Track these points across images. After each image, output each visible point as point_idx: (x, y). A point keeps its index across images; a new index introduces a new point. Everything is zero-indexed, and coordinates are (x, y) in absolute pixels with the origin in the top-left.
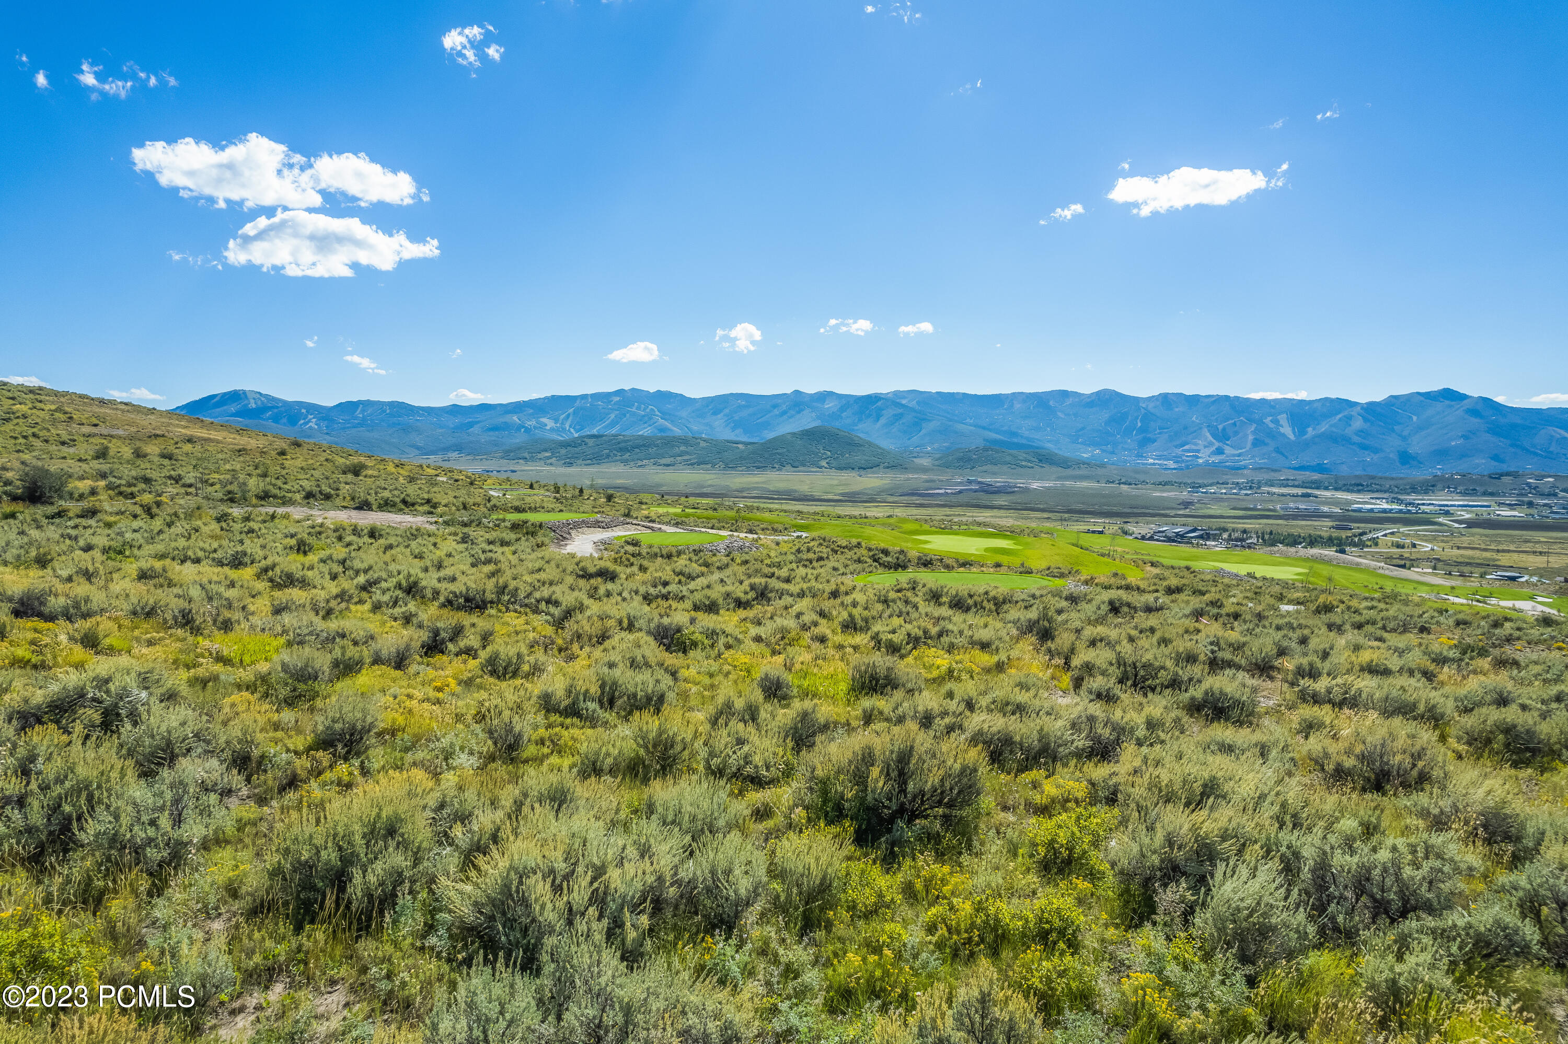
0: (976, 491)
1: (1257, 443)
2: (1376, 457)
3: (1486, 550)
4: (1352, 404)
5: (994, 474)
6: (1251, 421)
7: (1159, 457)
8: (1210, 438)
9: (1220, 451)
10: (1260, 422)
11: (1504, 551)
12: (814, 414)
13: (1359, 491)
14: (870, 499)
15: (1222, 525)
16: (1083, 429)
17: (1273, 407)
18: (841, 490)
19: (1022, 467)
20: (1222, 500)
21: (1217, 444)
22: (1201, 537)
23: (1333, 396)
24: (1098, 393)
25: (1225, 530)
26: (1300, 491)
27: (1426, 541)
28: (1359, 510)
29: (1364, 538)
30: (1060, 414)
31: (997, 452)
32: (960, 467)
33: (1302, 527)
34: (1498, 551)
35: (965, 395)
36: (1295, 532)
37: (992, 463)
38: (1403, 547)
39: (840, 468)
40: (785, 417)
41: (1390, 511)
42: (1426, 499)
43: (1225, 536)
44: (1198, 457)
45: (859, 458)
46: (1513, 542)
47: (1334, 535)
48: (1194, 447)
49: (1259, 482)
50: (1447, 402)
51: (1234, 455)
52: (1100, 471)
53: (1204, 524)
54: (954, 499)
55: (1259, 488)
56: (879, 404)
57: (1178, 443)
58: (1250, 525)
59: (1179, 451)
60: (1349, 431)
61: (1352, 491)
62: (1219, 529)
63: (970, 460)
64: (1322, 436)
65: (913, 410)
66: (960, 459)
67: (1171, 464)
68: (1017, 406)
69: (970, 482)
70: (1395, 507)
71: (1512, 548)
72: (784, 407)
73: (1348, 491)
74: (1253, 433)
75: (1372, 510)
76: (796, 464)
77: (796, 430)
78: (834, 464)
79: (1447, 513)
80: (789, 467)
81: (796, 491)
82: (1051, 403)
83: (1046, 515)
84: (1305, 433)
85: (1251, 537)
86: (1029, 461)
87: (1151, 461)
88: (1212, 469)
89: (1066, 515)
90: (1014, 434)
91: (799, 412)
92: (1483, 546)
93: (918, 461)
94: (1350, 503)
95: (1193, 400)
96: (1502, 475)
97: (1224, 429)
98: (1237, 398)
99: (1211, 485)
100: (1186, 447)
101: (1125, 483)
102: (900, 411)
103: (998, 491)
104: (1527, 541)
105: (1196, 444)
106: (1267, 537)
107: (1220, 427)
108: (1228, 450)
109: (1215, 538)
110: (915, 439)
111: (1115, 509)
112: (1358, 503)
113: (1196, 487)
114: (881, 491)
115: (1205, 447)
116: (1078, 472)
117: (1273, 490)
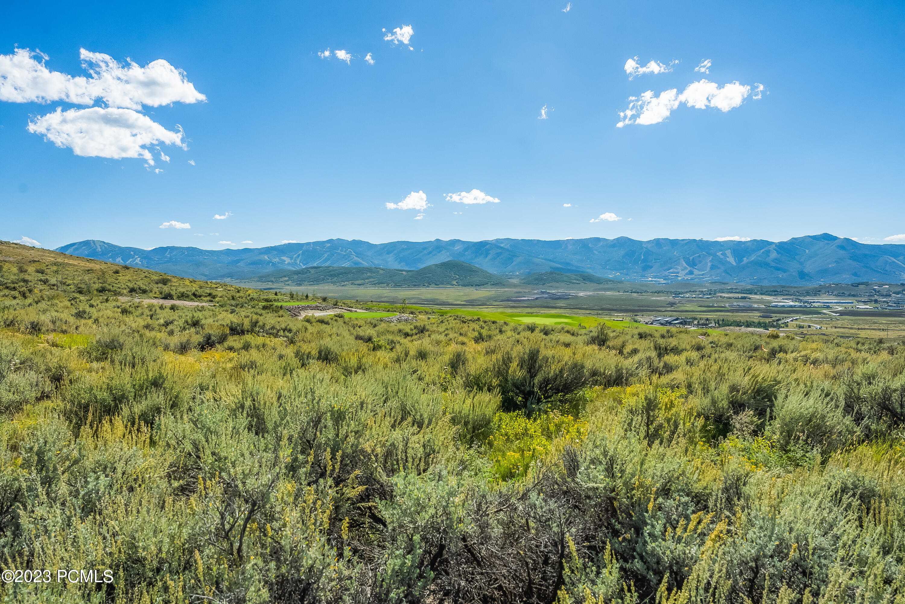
0: (546, 298)
1: (713, 267)
2: (785, 275)
3: (851, 328)
5: (557, 288)
6: (709, 254)
7: (655, 277)
8: (685, 265)
9: (691, 273)
10: (715, 255)
11: (862, 329)
12: (448, 253)
13: (775, 295)
14: (483, 303)
15: (694, 316)
16: (609, 260)
17: (723, 246)
18: (465, 298)
19: (573, 283)
20: (693, 301)
21: (689, 269)
22: (681, 323)
23: (759, 239)
24: (618, 239)
25: (695, 319)
26: (740, 295)
27: (816, 324)
28: (776, 306)
29: (780, 322)
30: (595, 252)
31: (558, 275)
32: (537, 284)
33: (742, 316)
34: (859, 329)
35: (539, 241)
36: (738, 319)
37: (555, 281)
38: (803, 327)
39: (464, 285)
40: (431, 255)
41: (795, 306)
42: (816, 299)
43: (696, 322)
44: (678, 276)
45: (476, 279)
46: (867, 324)
47: (761, 321)
48: (675, 270)
49: (715, 291)
50: (826, 241)
51: (699, 275)
52: (619, 285)
53: (683, 316)
54: (533, 303)
55: (715, 294)
56: (487, 246)
57: (666, 268)
58: (710, 316)
59: (667, 273)
60: (768, 260)
61: (771, 295)
62: (692, 318)
63: (542, 279)
65: (508, 250)
66: (536, 279)
67: (662, 281)
68: (570, 247)
69: (543, 293)
70: (797, 304)
71: (866, 327)
72: (430, 249)
73: (769, 295)
74: (711, 261)
75: (783, 306)
76: (438, 283)
77: (437, 263)
78: (461, 283)
79: (828, 307)
80: (433, 285)
81: (438, 299)
82: (590, 245)
83: (588, 312)
84: (742, 261)
85: (711, 323)
86: (577, 280)
87: (650, 279)
88: (685, 284)
89: (600, 312)
90: (568, 264)
91: (439, 252)
92: (849, 326)
93: (511, 281)
94: (770, 302)
95: (674, 243)
96: (859, 284)
97: (693, 259)
98: (701, 241)
99: (686, 292)
100: (671, 271)
101: (634, 292)
102: (500, 251)
103: (559, 298)
104: (875, 323)
105: (677, 269)
106: (721, 323)
107: (691, 258)
108: (696, 272)
109: (689, 323)
110: (509, 268)
111: (629, 308)
112: (775, 302)
113: (677, 294)
114: (489, 299)
115: (682, 270)
116: (606, 286)
117: (723, 295)
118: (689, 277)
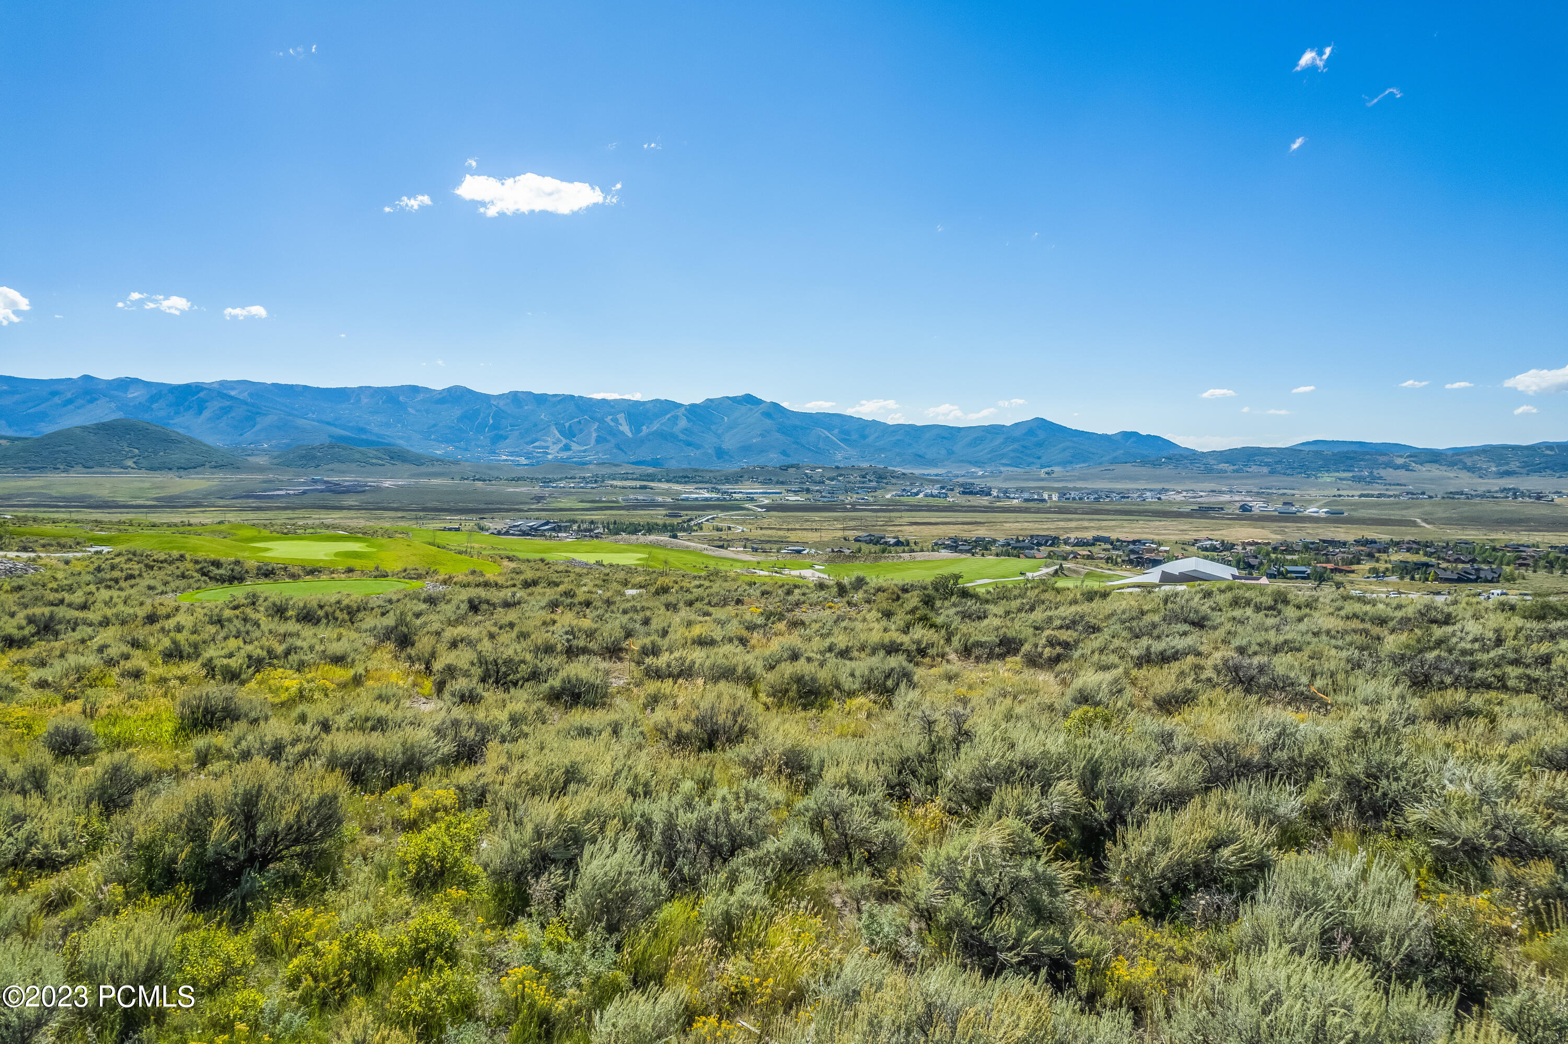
0: (322, 491)
1: (600, 440)
2: (697, 452)
3: (780, 529)
4: (678, 406)
5: (343, 472)
6: (594, 419)
7: (511, 454)
8: (558, 435)
9: (567, 448)
10: (601, 421)
11: (792, 529)
12: (113, 405)
13: (686, 483)
14: (195, 502)
15: (572, 517)
16: (435, 425)
17: (613, 407)
18: (154, 494)
19: (372, 464)
20: (571, 494)
21: (564, 441)
22: (553, 529)
23: (663, 398)
24: (449, 390)
25: (575, 522)
26: (638, 484)
27: (738, 524)
28: (686, 500)
29: (692, 523)
30: (410, 410)
31: (344, 449)
32: (304, 466)
33: (640, 516)
34: (788, 529)
35: (305, 387)
36: (635, 520)
37: (339, 461)
38: (721, 530)
39: (152, 469)
40: (71, 407)
41: (711, 499)
42: (736, 488)
43: (575, 527)
44: (548, 454)
45: (177, 456)
46: (798, 522)
47: (667, 522)
48: (543, 444)
49: (603, 476)
50: (748, 406)
51: (580, 452)
52: (454, 468)
53: (556, 517)
54: (297, 501)
55: (603, 481)
56: (201, 395)
57: (528, 439)
58: (597, 516)
59: (530, 448)
60: (676, 430)
61: (680, 483)
62: (569, 521)
63: (314, 457)
64: (653, 433)
65: (245, 403)
66: (302, 457)
67: (523, 460)
68: (365, 400)
69: (315, 482)
70: (714, 495)
71: (798, 526)
72: (69, 395)
73: (677, 482)
74: (597, 430)
75: (696, 499)
76: (91, 464)
77: (87, 424)
78: (145, 463)
79: (752, 500)
80: (79, 468)
81: (90, 497)
82: (401, 398)
83: (400, 514)
84: (641, 431)
85: (598, 528)
86: (380, 458)
87: (504, 458)
88: (561, 464)
89: (421, 514)
90: (362, 430)
91: (91, 402)
92: (778, 526)
93: (252, 459)
94: (679, 493)
95: (541, 399)
96: (788, 467)
97: (570, 426)
98: (580, 398)
99: (561, 479)
100: (536, 444)
101: (478, 480)
102: (228, 403)
103: (348, 491)
104: (807, 521)
105: (546, 441)
106: (611, 527)
107: (567, 425)
108: (575, 447)
109: (566, 529)
110: (249, 435)
111: (470, 505)
112: (685, 493)
113: (546, 482)
114: (207, 494)
115: (554, 443)
116: (431, 470)
117: (615, 483)
118: (565, 455)
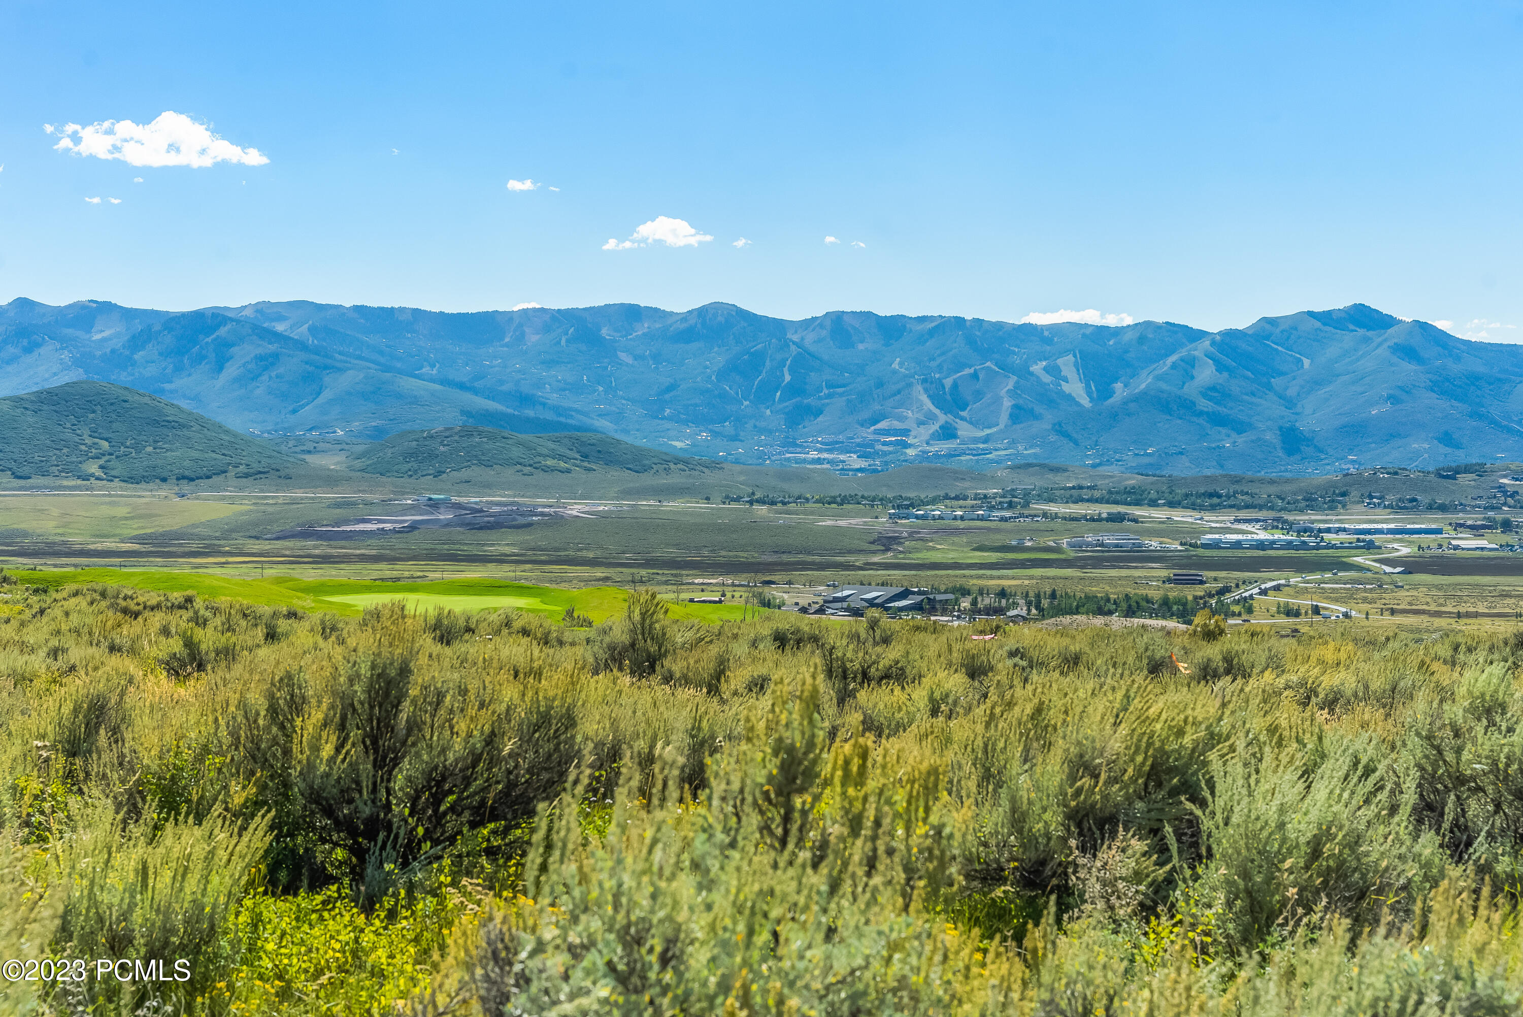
0: (448, 524)
1: (1019, 414)
2: (1241, 439)
3: (1438, 614)
4: (1196, 335)
5: (487, 486)
6: (1007, 369)
7: (831, 447)
8: (929, 405)
9: (948, 433)
10: (1024, 372)
11: (1468, 615)
12: (65, 355)
13: (1213, 508)
15: (959, 582)
16: (671, 388)
17: (1048, 341)
18: (135, 528)
19: (546, 470)
20: (956, 531)
21: (942, 418)
22: (918, 608)
23: (1160, 319)
24: (702, 312)
25: (965, 592)
26: (1105, 510)
27: (1336, 600)
28: (1215, 545)
29: (1228, 598)
30: (623, 356)
31: (492, 438)
32: (412, 474)
33: (1111, 581)
34: (1459, 615)
35: (417, 313)
36: (1097, 590)
37: (481, 463)
38: (1297, 614)
39: (132, 479)
41: (1271, 545)
42: (1332, 520)
43: (965, 604)
44: (906, 446)
45: (178, 455)
46: (1483, 598)
47: (1172, 595)
48: (897, 425)
49: (1027, 494)
50: (1361, 332)
51: (976, 440)
52: (711, 478)
53: (924, 581)
54: (397, 543)
55: (1026, 505)
56: (223, 331)
57: (866, 415)
58: (1012, 580)
59: (868, 433)
60: (1191, 390)
61: (1200, 508)
62: (954, 590)
63: (432, 456)
64: (1137, 399)
65: (302, 346)
66: (409, 455)
67: (855, 461)
68: (533, 338)
69: (434, 505)
70: (1278, 535)
71: (1482, 609)
73: (1193, 507)
74: (1012, 393)
75: (1237, 545)
76: (26, 470)
77: (21, 393)
78: (119, 468)
79: (1370, 546)
81: (25, 534)
82: (604, 332)
83: (599, 573)
84: (1111, 394)
85: (1015, 605)
86: (561, 457)
87: (814, 455)
88: (935, 470)
89: (644, 572)
90: (526, 400)
91: (28, 350)
92: (1433, 607)
93: (315, 460)
94: (1197, 530)
95: (893, 328)
96: (1457, 471)
97: (955, 385)
98: (978, 322)
99: (934, 501)
100: (882, 425)
101: (761, 502)
102: (272, 348)
103: (497, 524)
104: (1505, 595)
105: (902, 419)
106: (1045, 603)
107: (948, 382)
108: (965, 430)
109: (945, 608)
110: (309, 412)
111: (743, 556)
112: (1212, 530)
113: (904, 506)
114: (231, 530)
115: (920, 423)
116: (664, 480)
117: (1053, 508)
118: (944, 447)
